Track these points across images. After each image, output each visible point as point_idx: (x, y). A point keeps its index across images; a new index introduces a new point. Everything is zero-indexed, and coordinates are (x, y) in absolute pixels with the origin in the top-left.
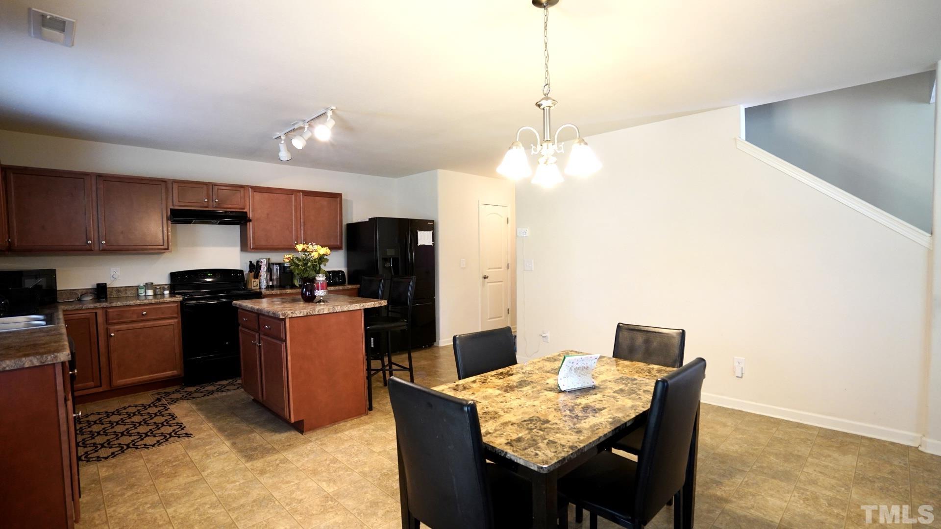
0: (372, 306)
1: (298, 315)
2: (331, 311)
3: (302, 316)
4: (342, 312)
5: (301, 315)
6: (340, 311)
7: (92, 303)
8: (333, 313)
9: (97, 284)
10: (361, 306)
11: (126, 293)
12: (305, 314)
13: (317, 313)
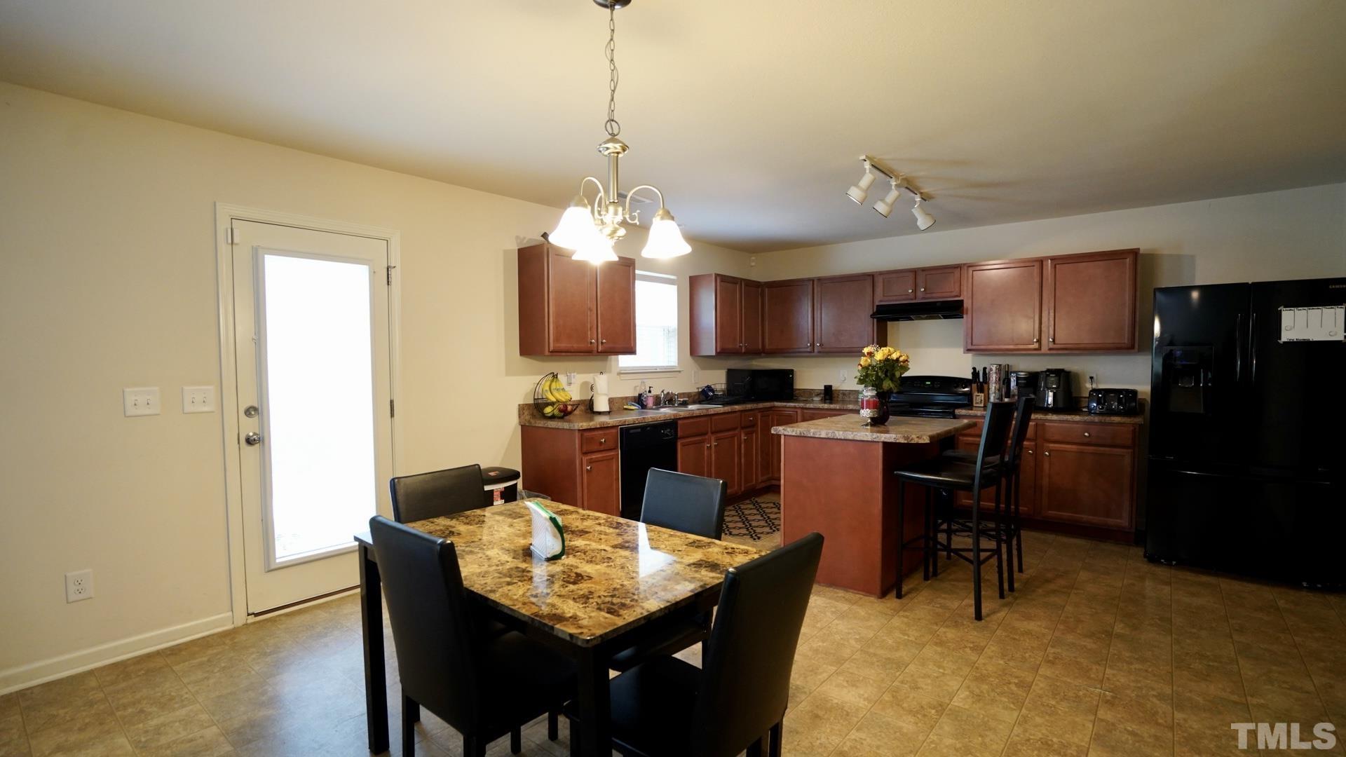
0: (893, 440)
1: (790, 434)
2: (830, 436)
3: (793, 436)
4: (844, 440)
5: (794, 434)
6: (843, 438)
7: (820, 404)
8: (833, 439)
9: (825, 386)
10: (874, 437)
11: (850, 397)
12: (798, 434)
13: (811, 435)
